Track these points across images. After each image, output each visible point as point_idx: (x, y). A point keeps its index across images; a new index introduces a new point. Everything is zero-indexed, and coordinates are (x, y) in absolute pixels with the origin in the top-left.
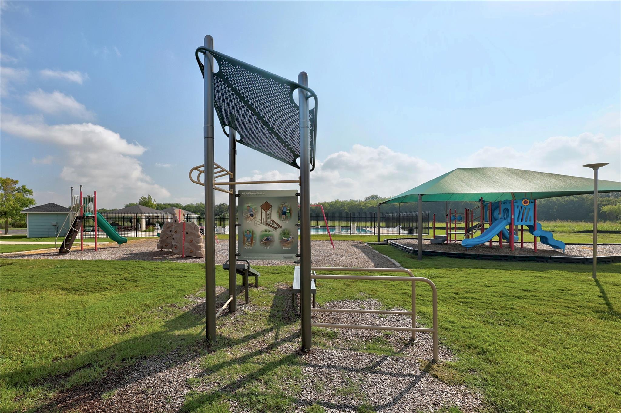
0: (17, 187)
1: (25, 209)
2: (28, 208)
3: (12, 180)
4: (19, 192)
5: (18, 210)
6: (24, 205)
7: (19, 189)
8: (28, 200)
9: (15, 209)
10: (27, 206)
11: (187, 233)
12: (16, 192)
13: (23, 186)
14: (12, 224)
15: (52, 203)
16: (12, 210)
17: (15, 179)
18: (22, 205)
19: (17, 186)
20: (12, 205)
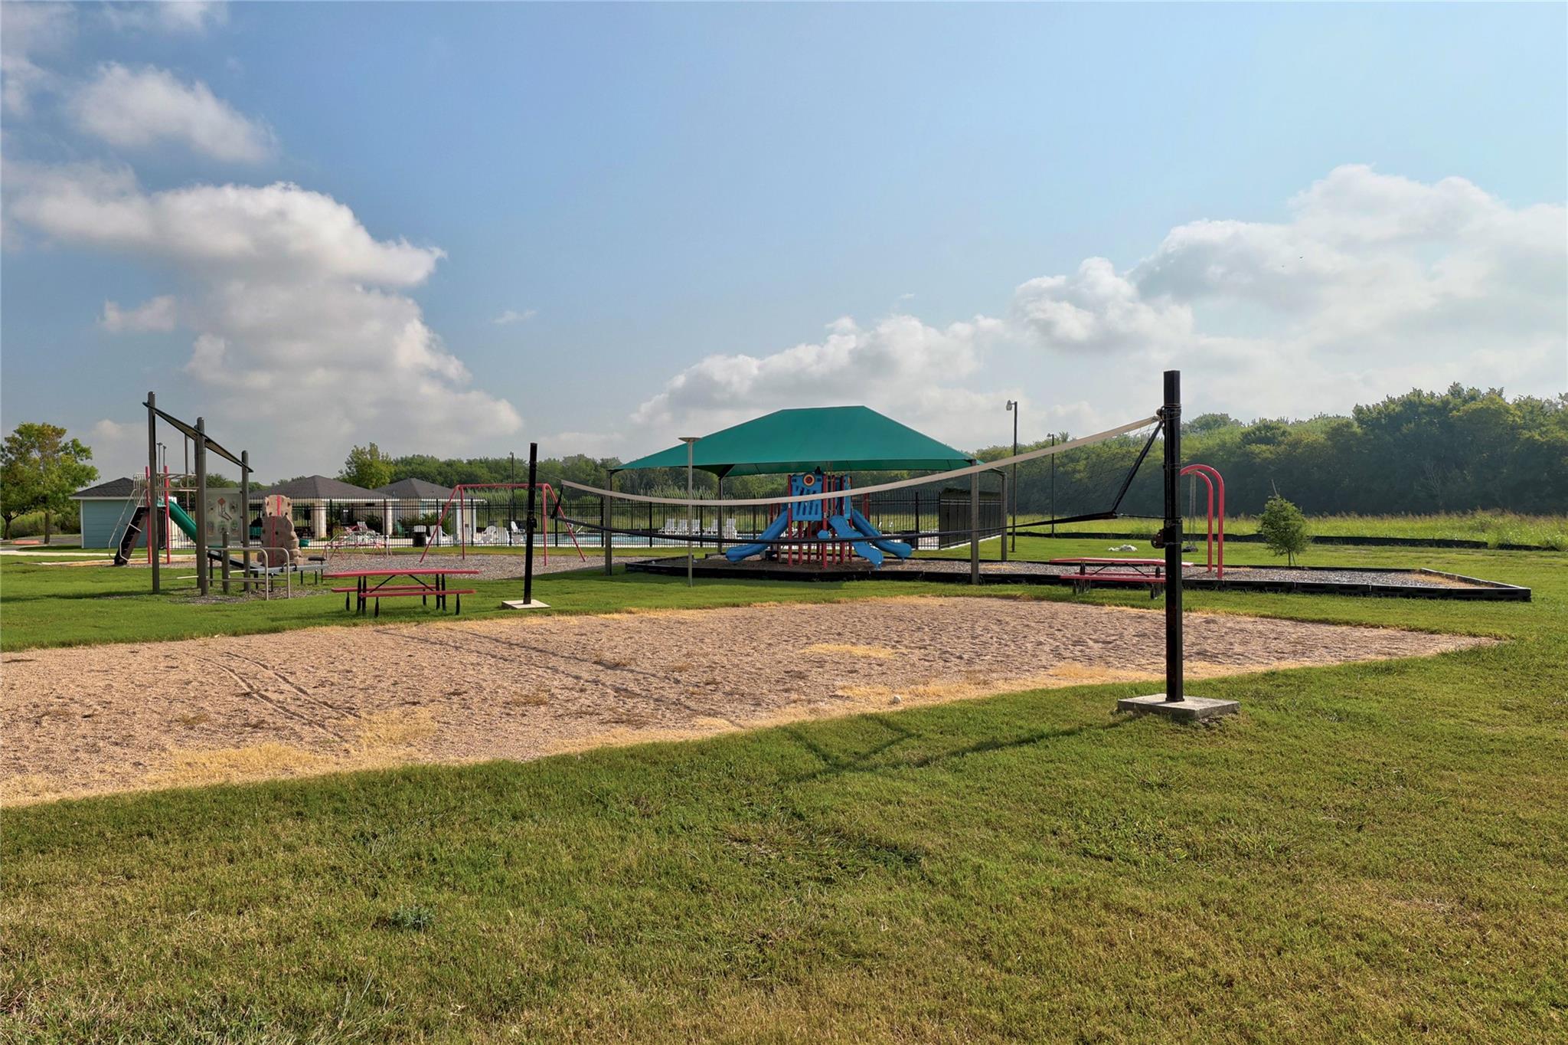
0: (62, 444)
1: (79, 489)
2: (85, 488)
3: (54, 430)
4: (67, 454)
5: (66, 492)
6: (77, 481)
7: (65, 448)
8: (84, 469)
9: (61, 489)
10: (83, 484)
11: (277, 533)
12: (61, 453)
13: (74, 441)
14: (59, 525)
15: (124, 479)
16: (56, 493)
17: (59, 427)
18: (75, 480)
19: (65, 440)
20: (57, 482)
